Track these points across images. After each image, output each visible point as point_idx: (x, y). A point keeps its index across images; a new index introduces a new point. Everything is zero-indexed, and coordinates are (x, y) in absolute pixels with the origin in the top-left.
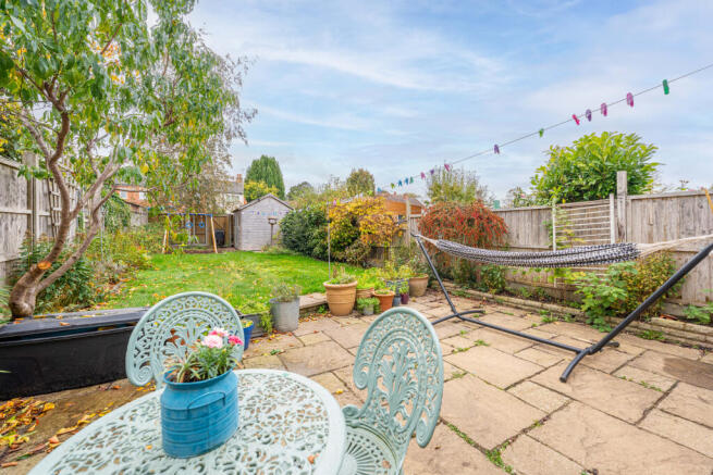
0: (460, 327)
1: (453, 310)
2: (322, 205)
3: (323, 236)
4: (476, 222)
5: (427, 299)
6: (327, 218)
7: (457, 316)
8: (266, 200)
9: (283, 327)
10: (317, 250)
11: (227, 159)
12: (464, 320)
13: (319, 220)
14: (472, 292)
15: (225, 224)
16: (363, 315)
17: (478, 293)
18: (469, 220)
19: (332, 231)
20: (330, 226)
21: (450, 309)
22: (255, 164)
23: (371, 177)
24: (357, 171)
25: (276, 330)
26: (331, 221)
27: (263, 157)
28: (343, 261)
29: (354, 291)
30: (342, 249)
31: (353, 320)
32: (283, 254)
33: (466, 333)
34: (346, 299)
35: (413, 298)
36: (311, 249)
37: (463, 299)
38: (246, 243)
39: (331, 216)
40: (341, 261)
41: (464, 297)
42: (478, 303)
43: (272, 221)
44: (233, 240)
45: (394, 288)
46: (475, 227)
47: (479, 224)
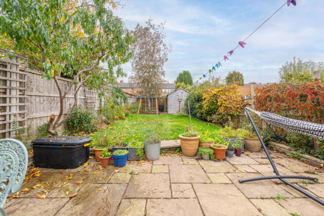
0: (280, 190)
1: (275, 171)
2: (200, 91)
3: (201, 107)
4: (309, 97)
5: (260, 155)
6: (203, 98)
7: (280, 178)
8: (179, 91)
9: (149, 157)
10: (198, 115)
11: (163, 74)
12: (286, 184)
13: (199, 99)
14: (307, 156)
15: (164, 102)
16: (202, 159)
17: (315, 159)
18: (302, 96)
19: (205, 104)
20: (204, 102)
21: (272, 170)
22: (180, 75)
23: (241, 75)
24: (232, 73)
25: (146, 158)
26: (205, 99)
27: (184, 71)
28: (211, 121)
29: (198, 142)
30: (210, 115)
31: (193, 161)
32: (183, 116)
33: (284, 199)
34: (192, 147)
35: (248, 153)
36: (196, 114)
37: (297, 161)
38: (170, 111)
39: (205, 97)
40: (209, 122)
41: (299, 159)
42: (312, 169)
43: (180, 100)
44: (167, 108)
45: (228, 144)
46: (309, 101)
47: (312, 99)
